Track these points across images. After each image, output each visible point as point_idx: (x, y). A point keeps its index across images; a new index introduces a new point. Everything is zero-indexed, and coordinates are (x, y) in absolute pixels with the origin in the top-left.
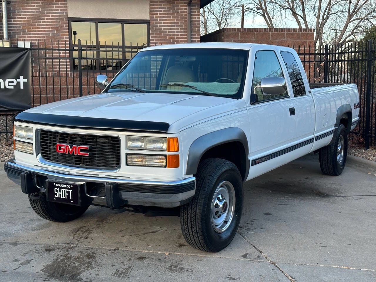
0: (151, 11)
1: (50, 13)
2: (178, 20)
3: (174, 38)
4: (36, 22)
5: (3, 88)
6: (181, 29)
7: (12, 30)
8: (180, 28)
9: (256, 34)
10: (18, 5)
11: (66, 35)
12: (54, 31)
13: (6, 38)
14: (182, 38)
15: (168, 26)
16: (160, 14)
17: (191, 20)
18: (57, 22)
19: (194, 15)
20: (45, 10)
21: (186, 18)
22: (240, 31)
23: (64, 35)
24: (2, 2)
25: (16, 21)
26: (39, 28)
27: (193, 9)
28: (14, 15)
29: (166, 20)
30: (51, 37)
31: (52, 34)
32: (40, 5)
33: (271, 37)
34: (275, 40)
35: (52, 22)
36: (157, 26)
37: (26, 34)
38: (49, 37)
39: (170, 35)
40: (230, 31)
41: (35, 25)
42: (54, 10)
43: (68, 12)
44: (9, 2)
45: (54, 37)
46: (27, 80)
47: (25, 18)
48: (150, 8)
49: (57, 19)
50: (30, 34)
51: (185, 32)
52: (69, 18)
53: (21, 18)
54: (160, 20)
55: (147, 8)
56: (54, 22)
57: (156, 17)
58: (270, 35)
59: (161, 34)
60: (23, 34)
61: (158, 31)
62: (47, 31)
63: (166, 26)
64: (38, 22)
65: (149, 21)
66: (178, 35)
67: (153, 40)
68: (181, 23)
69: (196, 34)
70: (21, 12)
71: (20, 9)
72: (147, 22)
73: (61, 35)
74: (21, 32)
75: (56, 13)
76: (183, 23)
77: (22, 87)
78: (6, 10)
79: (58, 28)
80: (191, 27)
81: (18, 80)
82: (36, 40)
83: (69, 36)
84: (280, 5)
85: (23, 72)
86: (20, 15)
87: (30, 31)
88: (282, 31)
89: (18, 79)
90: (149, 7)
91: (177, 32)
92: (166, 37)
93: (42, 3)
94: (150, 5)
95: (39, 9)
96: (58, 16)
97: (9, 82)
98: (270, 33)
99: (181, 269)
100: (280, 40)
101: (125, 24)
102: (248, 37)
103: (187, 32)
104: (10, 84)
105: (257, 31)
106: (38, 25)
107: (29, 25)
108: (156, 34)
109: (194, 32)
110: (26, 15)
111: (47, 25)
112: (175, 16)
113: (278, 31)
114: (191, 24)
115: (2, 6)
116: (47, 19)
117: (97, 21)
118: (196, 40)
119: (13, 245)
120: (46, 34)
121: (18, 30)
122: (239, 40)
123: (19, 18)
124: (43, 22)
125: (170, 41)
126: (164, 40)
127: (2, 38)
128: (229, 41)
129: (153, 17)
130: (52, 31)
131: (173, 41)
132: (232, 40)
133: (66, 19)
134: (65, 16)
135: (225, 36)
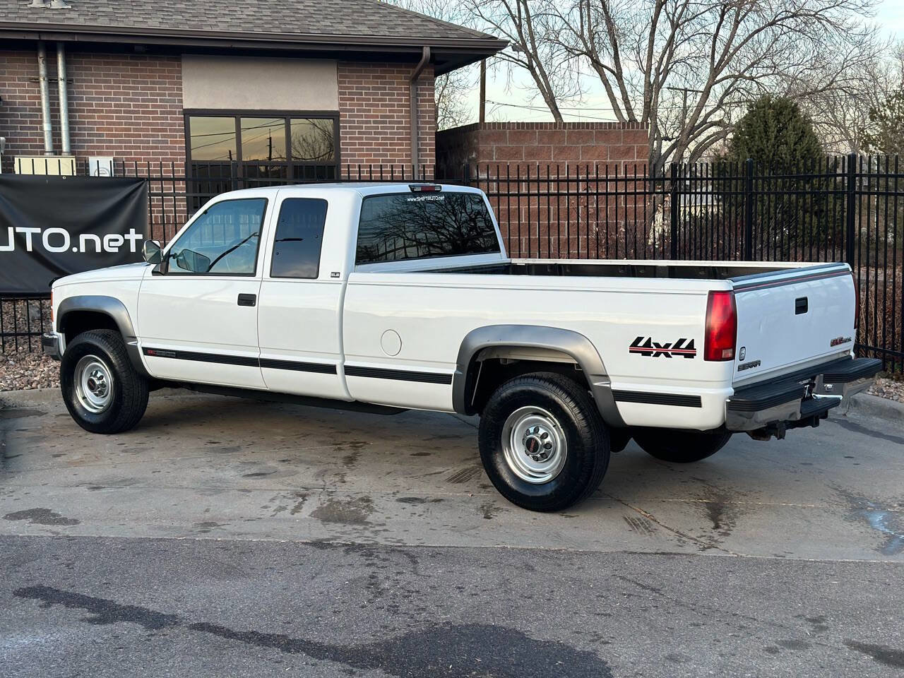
0: (340, 93)
1: (149, 100)
2: (393, 111)
3: (386, 145)
4: (123, 118)
5: (100, 251)
6: (398, 128)
7: (77, 135)
8: (396, 126)
9: (539, 135)
10: (87, 87)
11: (180, 142)
12: (158, 135)
13: (68, 150)
14: (402, 145)
15: (375, 122)
16: (358, 99)
17: (417, 111)
18: (163, 119)
19: (422, 101)
20: (140, 94)
21: (409, 106)
23: (176, 142)
24: (57, 80)
25: (84, 117)
26: (129, 130)
27: (421, 90)
28: (80, 105)
29: (369, 111)
30: (152, 148)
31: (153, 142)
32: (130, 87)
33: (567, 140)
34: (574, 145)
35: (154, 118)
36: (354, 122)
37: (104, 141)
38: (148, 148)
39: (378, 139)
40: (489, 128)
41: (120, 124)
42: (158, 95)
43: (183, 98)
44: (70, 81)
45: (157, 148)
46: (141, 235)
47: (102, 111)
48: (340, 88)
49: (162, 113)
50: (111, 141)
51: (407, 134)
52: (185, 110)
53: (94, 111)
54: (358, 111)
55: (335, 88)
56: (158, 118)
57: (350, 105)
59: (362, 138)
60: (98, 141)
61: (354, 133)
62: (145, 136)
65: (338, 112)
66: (394, 139)
68: (398, 117)
70: (94, 99)
71: (91, 93)
72: (334, 116)
73: (171, 142)
74: (95, 138)
75: (161, 101)
76: (403, 117)
77: (133, 249)
78: (65, 97)
79: (165, 130)
80: (418, 123)
81: (127, 237)
82: (124, 153)
83: (186, 144)
84: (566, 48)
85: (135, 222)
86: (91, 105)
87: (112, 135)
88: (588, 128)
89: (125, 235)
90: (337, 87)
91: (391, 133)
92: (371, 144)
93: (134, 82)
94: (339, 82)
95: (128, 94)
96: (165, 107)
97: (110, 240)
98: (566, 131)
99: (498, 509)
100: (585, 145)
101: (291, 120)
102: (524, 140)
103: (409, 134)
104: (112, 244)
105: (541, 128)
106: (126, 124)
107: (108, 123)
108: (350, 138)
109: (422, 133)
110: (103, 105)
112: (387, 103)
114: (418, 117)
115: (58, 87)
116: (144, 112)
117: (238, 114)
118: (428, 148)
119: (244, 492)
120: (142, 142)
121: (89, 135)
122: (506, 147)
123: (89, 111)
124: (136, 118)
125: (379, 150)
126: (367, 150)
127: (57, 150)
128: (489, 149)
129: (346, 105)
130: (153, 136)
131: (383, 150)
132: (494, 146)
133: (179, 112)
134: (177, 107)
135: (480, 139)
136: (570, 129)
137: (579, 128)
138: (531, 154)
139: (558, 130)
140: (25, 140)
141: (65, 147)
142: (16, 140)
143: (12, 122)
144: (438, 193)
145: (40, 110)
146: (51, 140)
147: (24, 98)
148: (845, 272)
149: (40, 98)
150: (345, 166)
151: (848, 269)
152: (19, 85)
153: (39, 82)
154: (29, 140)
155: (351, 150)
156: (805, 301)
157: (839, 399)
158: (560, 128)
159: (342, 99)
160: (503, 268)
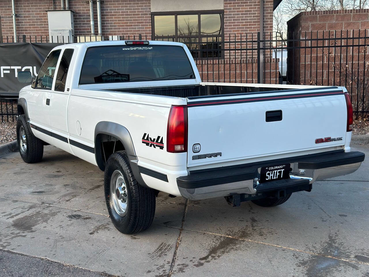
0: (225, 1)
1: (136, 9)
2: (251, 8)
3: (247, 25)
4: (124, 18)
6: (254, 17)
7: (105, 26)
8: (252, 15)
9: (336, 17)
10: (110, 4)
11: (150, 28)
12: (140, 25)
13: (101, 33)
14: (255, 25)
15: (242, 14)
16: (234, 3)
17: (264, 8)
18: (142, 17)
20: (132, 7)
21: (259, 5)
22: (319, 14)
23: (148, 28)
24: (96, 2)
25: (109, 18)
26: (127, 23)
28: (107, 12)
29: (239, 9)
30: (137, 31)
31: (138, 28)
32: (128, 3)
33: (353, 19)
34: (357, 22)
35: (138, 17)
36: (231, 14)
37: (117, 29)
38: (135, 31)
39: (243, 22)
40: (308, 15)
41: (124, 20)
42: (140, 6)
43: (151, 7)
44: (102, 2)
45: (139, 31)
47: (116, 15)
49: (142, 14)
50: (119, 29)
51: (258, 19)
52: (152, 13)
53: (113, 15)
54: (233, 9)
56: (140, 17)
57: (230, 6)
58: (351, 17)
59: (235, 23)
60: (114, 29)
61: (231, 20)
62: (134, 26)
63: (239, 14)
64: (127, 18)
65: (223, 10)
66: (251, 22)
67: (227, 28)
68: (254, 11)
69: (269, 20)
70: (113, 10)
71: (111, 7)
72: (221, 12)
74: (113, 27)
75: (142, 9)
76: (256, 11)
78: (100, 9)
79: (143, 23)
80: (264, 14)
82: (125, 34)
83: (152, 29)
86: (111, 12)
87: (120, 26)
88: (365, 12)
91: (250, 19)
92: (239, 25)
95: (127, 7)
96: (143, 12)
98: (352, 14)
100: (363, 21)
101: (201, 15)
102: (327, 20)
105: (337, 13)
106: (126, 20)
107: (118, 20)
108: (229, 23)
110: (117, 12)
111: (134, 20)
112: (248, 4)
113: (360, 12)
114: (264, 10)
115: (97, 5)
116: (134, 15)
117: (176, 14)
119: (14, 202)
120: (133, 28)
121: (111, 26)
122: (317, 24)
123: (111, 15)
124: (130, 18)
125: (243, 28)
126: (238, 28)
127: (96, 34)
128: (307, 25)
129: (227, 6)
130: (137, 25)
131: (246, 28)
132: (310, 24)
133: (149, 13)
134: (148, 11)
135: (302, 20)
136: (354, 13)
137: (359, 12)
138: (331, 27)
139: (347, 13)
140: (84, 29)
141: (99, 32)
142: (81, 29)
143: (79, 21)
144: (148, 45)
145: (89, 16)
146: (94, 29)
147: (84, 10)
148: (340, 92)
149: (89, 10)
150: (226, 37)
151: (342, 91)
152: (82, 5)
153: (89, 3)
154: (86, 29)
155: (229, 28)
156: (280, 112)
157: (308, 180)
158: (348, 13)
159: (225, 4)
160: (193, 88)
